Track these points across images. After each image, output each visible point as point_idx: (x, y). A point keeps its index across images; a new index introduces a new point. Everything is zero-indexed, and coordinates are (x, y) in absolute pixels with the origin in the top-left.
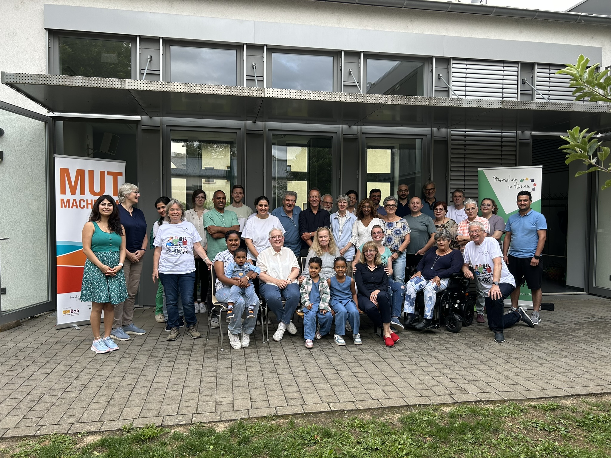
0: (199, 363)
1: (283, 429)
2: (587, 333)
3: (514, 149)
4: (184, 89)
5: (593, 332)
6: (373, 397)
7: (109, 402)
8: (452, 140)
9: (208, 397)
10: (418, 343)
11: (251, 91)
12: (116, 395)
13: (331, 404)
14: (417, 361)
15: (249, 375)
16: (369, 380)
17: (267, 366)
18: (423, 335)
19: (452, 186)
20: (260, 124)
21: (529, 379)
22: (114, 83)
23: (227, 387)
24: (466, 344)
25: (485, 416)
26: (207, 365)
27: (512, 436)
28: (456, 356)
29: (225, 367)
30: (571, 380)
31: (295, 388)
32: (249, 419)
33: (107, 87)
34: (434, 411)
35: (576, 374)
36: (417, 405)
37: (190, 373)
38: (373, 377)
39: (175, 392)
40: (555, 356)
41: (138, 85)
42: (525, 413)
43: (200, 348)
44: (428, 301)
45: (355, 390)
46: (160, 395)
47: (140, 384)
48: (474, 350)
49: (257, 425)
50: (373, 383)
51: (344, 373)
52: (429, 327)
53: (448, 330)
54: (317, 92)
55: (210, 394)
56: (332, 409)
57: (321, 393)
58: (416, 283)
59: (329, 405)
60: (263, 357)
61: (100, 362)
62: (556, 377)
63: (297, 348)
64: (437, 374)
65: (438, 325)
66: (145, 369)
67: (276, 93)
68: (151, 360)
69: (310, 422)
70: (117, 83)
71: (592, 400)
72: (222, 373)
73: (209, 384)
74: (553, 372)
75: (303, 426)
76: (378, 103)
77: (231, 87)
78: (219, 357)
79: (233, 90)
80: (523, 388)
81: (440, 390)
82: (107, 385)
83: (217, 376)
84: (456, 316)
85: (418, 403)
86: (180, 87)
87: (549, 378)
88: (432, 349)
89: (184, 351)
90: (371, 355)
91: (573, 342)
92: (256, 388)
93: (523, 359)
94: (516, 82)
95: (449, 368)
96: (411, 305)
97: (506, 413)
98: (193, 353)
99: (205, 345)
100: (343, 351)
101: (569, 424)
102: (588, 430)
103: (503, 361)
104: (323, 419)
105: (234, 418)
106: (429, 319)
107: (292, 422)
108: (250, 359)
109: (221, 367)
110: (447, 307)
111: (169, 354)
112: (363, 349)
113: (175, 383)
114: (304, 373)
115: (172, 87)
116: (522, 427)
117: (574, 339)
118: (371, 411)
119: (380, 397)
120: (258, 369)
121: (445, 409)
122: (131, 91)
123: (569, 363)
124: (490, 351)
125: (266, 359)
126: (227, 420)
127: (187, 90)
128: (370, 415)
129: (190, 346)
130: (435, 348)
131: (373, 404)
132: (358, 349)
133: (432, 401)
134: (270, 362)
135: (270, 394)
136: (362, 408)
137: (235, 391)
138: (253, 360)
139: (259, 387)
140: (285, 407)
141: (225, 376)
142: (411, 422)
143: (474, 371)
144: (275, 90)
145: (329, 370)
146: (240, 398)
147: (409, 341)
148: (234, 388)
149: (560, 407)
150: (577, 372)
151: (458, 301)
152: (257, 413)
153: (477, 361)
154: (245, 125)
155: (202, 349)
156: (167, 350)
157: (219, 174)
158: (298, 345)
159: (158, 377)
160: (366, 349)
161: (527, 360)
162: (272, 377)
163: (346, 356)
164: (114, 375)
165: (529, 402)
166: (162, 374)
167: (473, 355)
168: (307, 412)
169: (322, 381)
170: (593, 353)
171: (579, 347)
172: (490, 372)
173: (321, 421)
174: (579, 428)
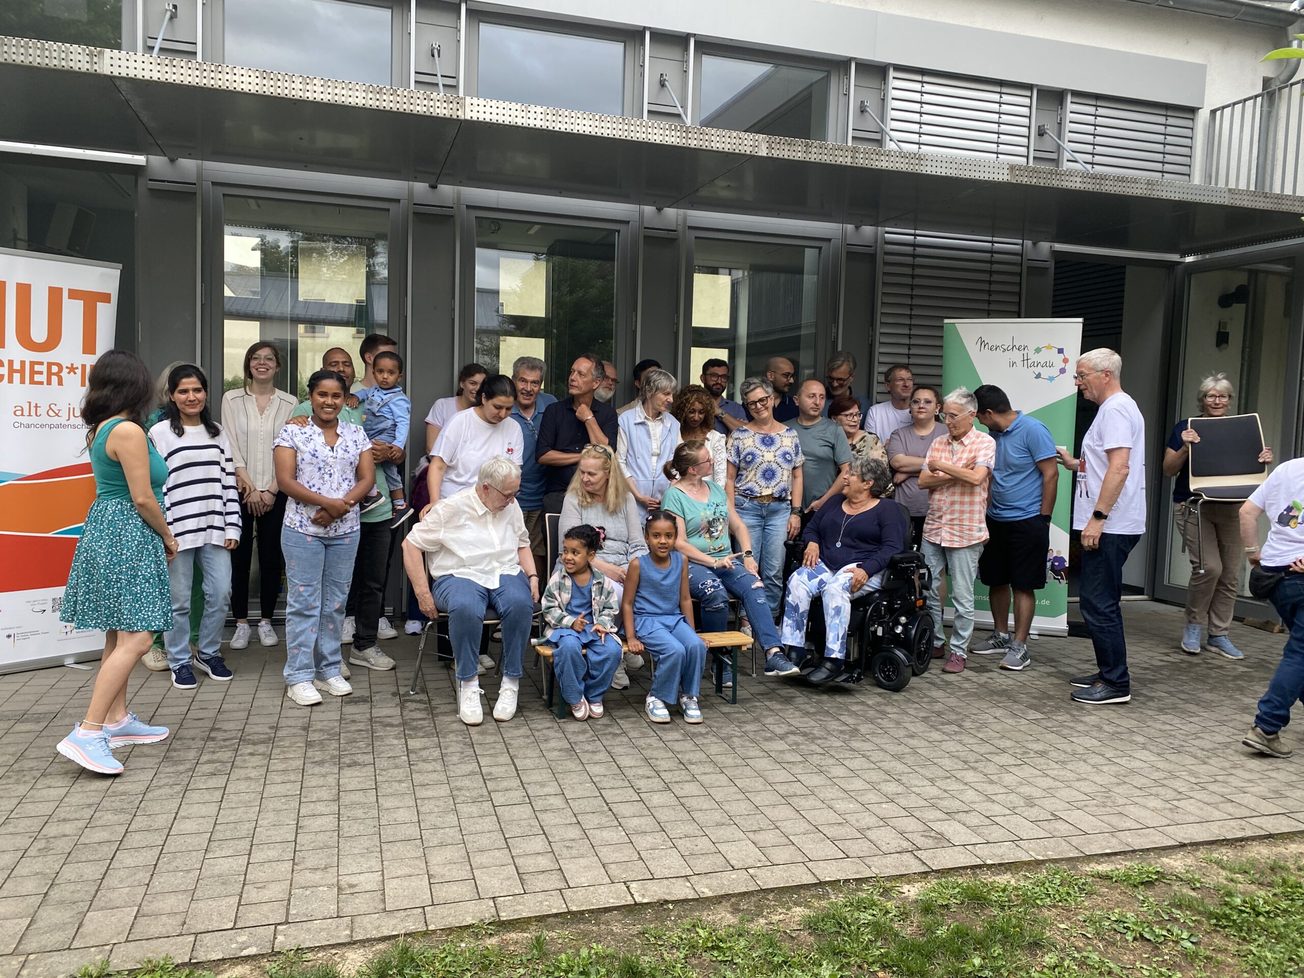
0: (293, 778)
1: (517, 960)
2: (1172, 689)
3: (1017, 279)
4: (261, 85)
5: (1186, 688)
6: (733, 862)
7: (46, 893)
8: (886, 253)
9: (318, 873)
10: (818, 717)
11: (432, 103)
12: (68, 873)
13: (633, 886)
14: (823, 763)
15: (422, 809)
16: (717, 816)
17: (466, 782)
18: (825, 697)
19: (882, 359)
20: (447, 190)
21: (1080, 804)
22: (71, 56)
23: (365, 842)
24: (925, 719)
25: (1002, 908)
26: (314, 783)
27: (1074, 959)
28: (907, 750)
29: (359, 787)
30: (1169, 806)
31: (539, 844)
32: (426, 934)
33: (51, 65)
34: (881, 895)
35: (1175, 790)
36: (839, 881)
37: (270, 805)
38: (726, 807)
39: (230, 859)
40: (1118, 744)
41: (136, 65)
42: (1089, 894)
43: (294, 735)
44: (833, 617)
45: (688, 845)
46: (188, 871)
47: (135, 840)
48: (944, 733)
49: (450, 953)
50: (729, 825)
51: (656, 799)
52: (838, 680)
53: (880, 685)
54: (594, 116)
55: (323, 863)
56: (639, 899)
57: (608, 854)
58: (811, 577)
59: (628, 887)
60: (455, 759)
61: (27, 778)
62: (1136, 800)
63: (536, 734)
64: (872, 797)
65: (859, 675)
66: (149, 795)
67: (494, 110)
68: (168, 770)
69: (585, 936)
70: (80, 57)
71: (1226, 854)
72: (353, 805)
73: (321, 837)
74: (1125, 787)
75: (569, 951)
76: (737, 151)
77: (381, 89)
78: (342, 760)
79: (385, 97)
80: (1072, 828)
81: (886, 838)
82: (43, 845)
83: (339, 814)
84: (897, 652)
85: (841, 876)
86: (250, 80)
87: (1121, 801)
88: (850, 731)
89: (254, 744)
90: (714, 750)
91: (1150, 712)
92: (441, 845)
93: (1053, 754)
94: (1025, 131)
95: (898, 780)
96: (799, 628)
97: (1049, 895)
98: (275, 751)
99: (306, 728)
100: (648, 741)
101: (1194, 921)
102: (1240, 937)
103: (1012, 761)
104: (616, 928)
105: (386, 933)
106: (836, 659)
107: (539, 943)
108: (422, 765)
109: (350, 787)
110: (880, 632)
111: (214, 752)
112: (695, 735)
113: (228, 834)
114: (558, 802)
115: (228, 77)
116: (1090, 932)
117: (1150, 703)
118: (733, 900)
119: (750, 862)
120: (444, 791)
121: (905, 888)
122: (118, 83)
123: (1154, 763)
124: (980, 735)
125: (463, 766)
126: (368, 940)
127: (269, 88)
128: (732, 913)
129: (269, 731)
130: (857, 730)
131: (737, 883)
132: (684, 735)
133: (873, 868)
134: (472, 773)
135: (477, 860)
136: (710, 894)
137: (387, 855)
138: (429, 767)
139: (449, 841)
140: (518, 897)
141: (359, 813)
142: (834, 929)
143: (954, 786)
144: (491, 103)
145: (619, 791)
146: (400, 873)
147: (797, 714)
148: (384, 847)
149: (1164, 877)
150: (1178, 784)
151: (903, 618)
152: (449, 915)
153: (956, 760)
154: (411, 192)
155: (299, 739)
156: (210, 744)
157: (338, 316)
158: (540, 727)
159: (184, 818)
160: (701, 734)
161: (1063, 757)
162: (481, 813)
163: (655, 754)
164: (63, 816)
165: (1092, 865)
166: (195, 810)
167: (944, 746)
168: (574, 909)
169: (604, 820)
170: (1199, 738)
171: (1164, 723)
172: (990, 789)
173: (611, 933)
174: (1218, 931)
